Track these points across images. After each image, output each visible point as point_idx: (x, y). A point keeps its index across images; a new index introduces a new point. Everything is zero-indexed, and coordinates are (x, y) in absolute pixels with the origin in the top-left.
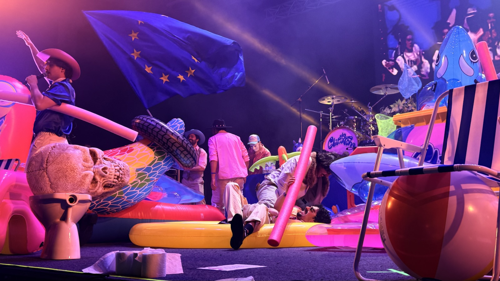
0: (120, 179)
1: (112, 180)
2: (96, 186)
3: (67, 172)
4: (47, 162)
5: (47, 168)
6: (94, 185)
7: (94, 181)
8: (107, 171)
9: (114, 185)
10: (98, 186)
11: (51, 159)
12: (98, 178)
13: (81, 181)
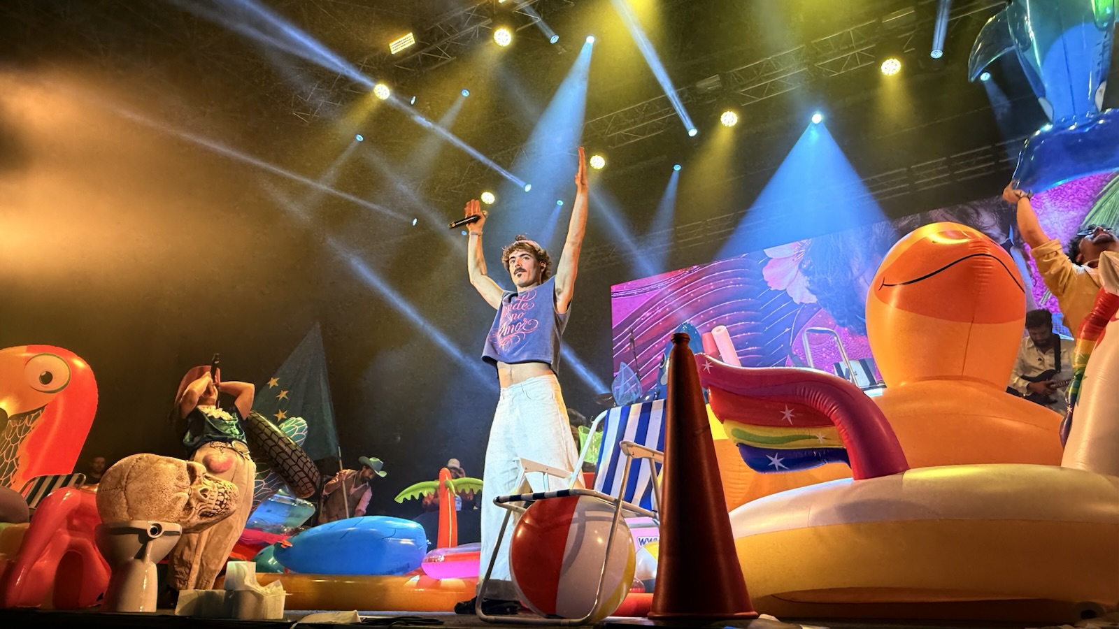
0: (223, 506)
1: (212, 506)
2: (190, 513)
3: (153, 493)
4: (127, 479)
5: (126, 486)
6: (186, 511)
7: (188, 506)
9: (214, 514)
10: (193, 513)
11: (133, 475)
12: (194, 502)
13: (170, 506)
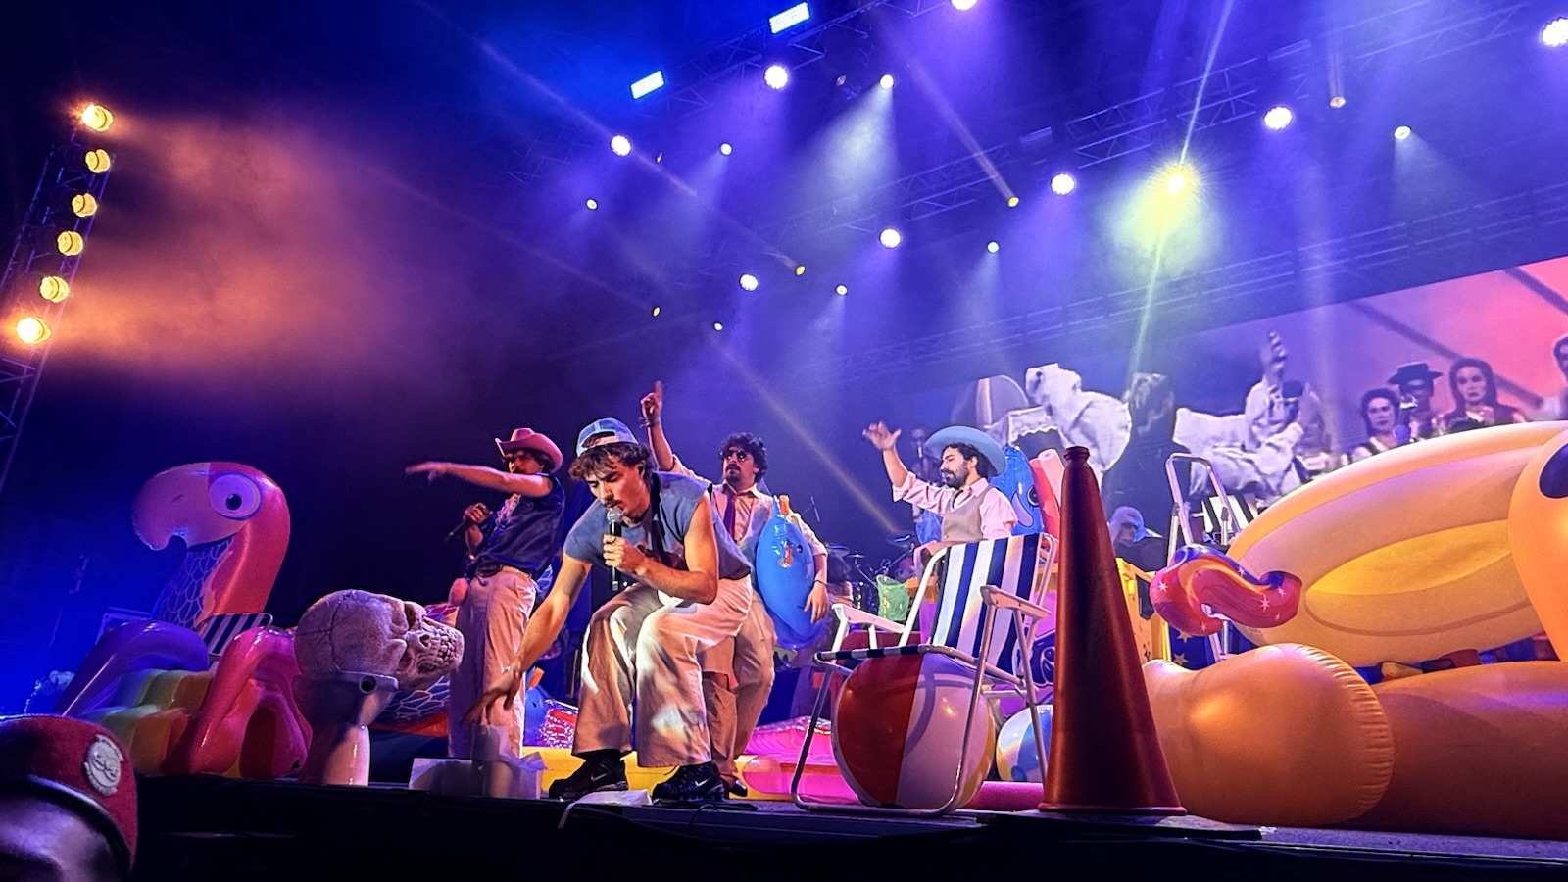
0: (447, 658)
1: (434, 657)
2: (408, 665)
3: (365, 639)
4: (333, 620)
5: (331, 630)
6: (404, 662)
7: (406, 657)
8: (427, 641)
9: (435, 667)
10: (411, 665)
11: (340, 615)
12: (412, 652)
